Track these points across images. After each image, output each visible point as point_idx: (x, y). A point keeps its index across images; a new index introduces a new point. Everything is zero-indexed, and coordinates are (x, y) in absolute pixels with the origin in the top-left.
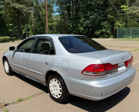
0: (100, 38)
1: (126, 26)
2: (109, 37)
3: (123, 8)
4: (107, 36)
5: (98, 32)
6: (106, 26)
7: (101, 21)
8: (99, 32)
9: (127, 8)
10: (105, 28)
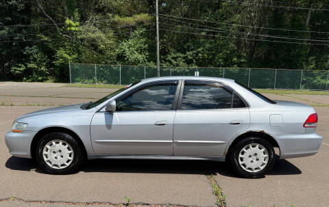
0: (25, 81)
1: (79, 60)
2: (46, 80)
3: (70, 25)
4: (40, 78)
5: (19, 69)
6: (35, 56)
7: (23, 45)
8: (22, 69)
9: (77, 26)
10: (35, 60)
